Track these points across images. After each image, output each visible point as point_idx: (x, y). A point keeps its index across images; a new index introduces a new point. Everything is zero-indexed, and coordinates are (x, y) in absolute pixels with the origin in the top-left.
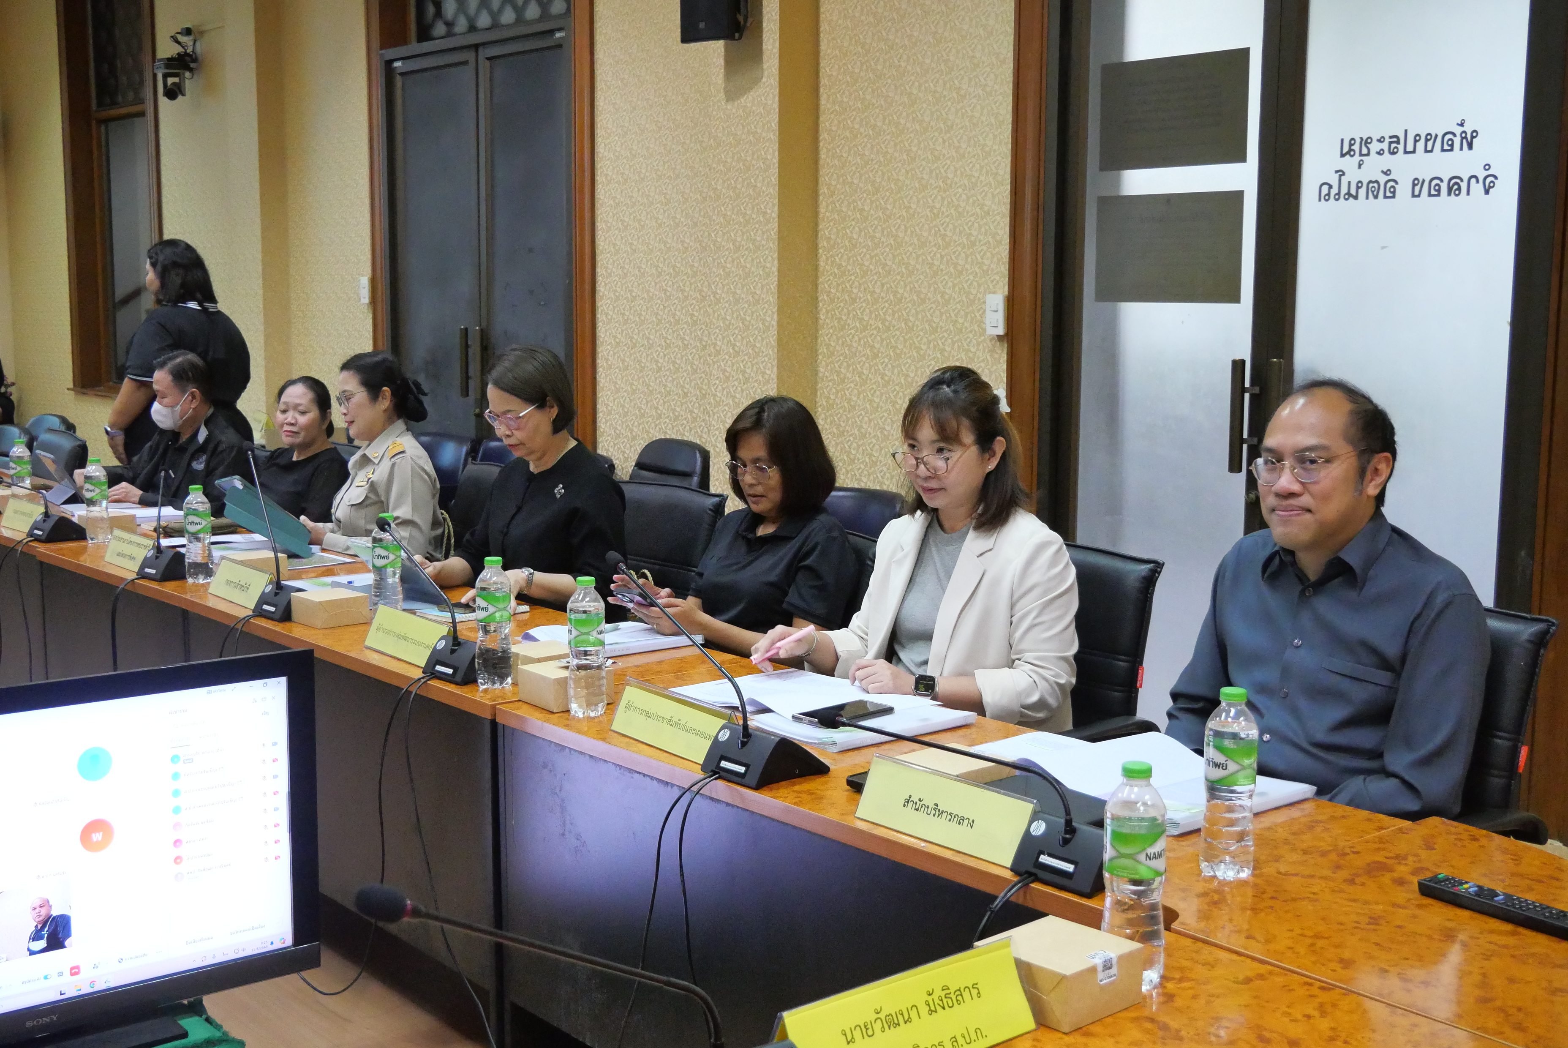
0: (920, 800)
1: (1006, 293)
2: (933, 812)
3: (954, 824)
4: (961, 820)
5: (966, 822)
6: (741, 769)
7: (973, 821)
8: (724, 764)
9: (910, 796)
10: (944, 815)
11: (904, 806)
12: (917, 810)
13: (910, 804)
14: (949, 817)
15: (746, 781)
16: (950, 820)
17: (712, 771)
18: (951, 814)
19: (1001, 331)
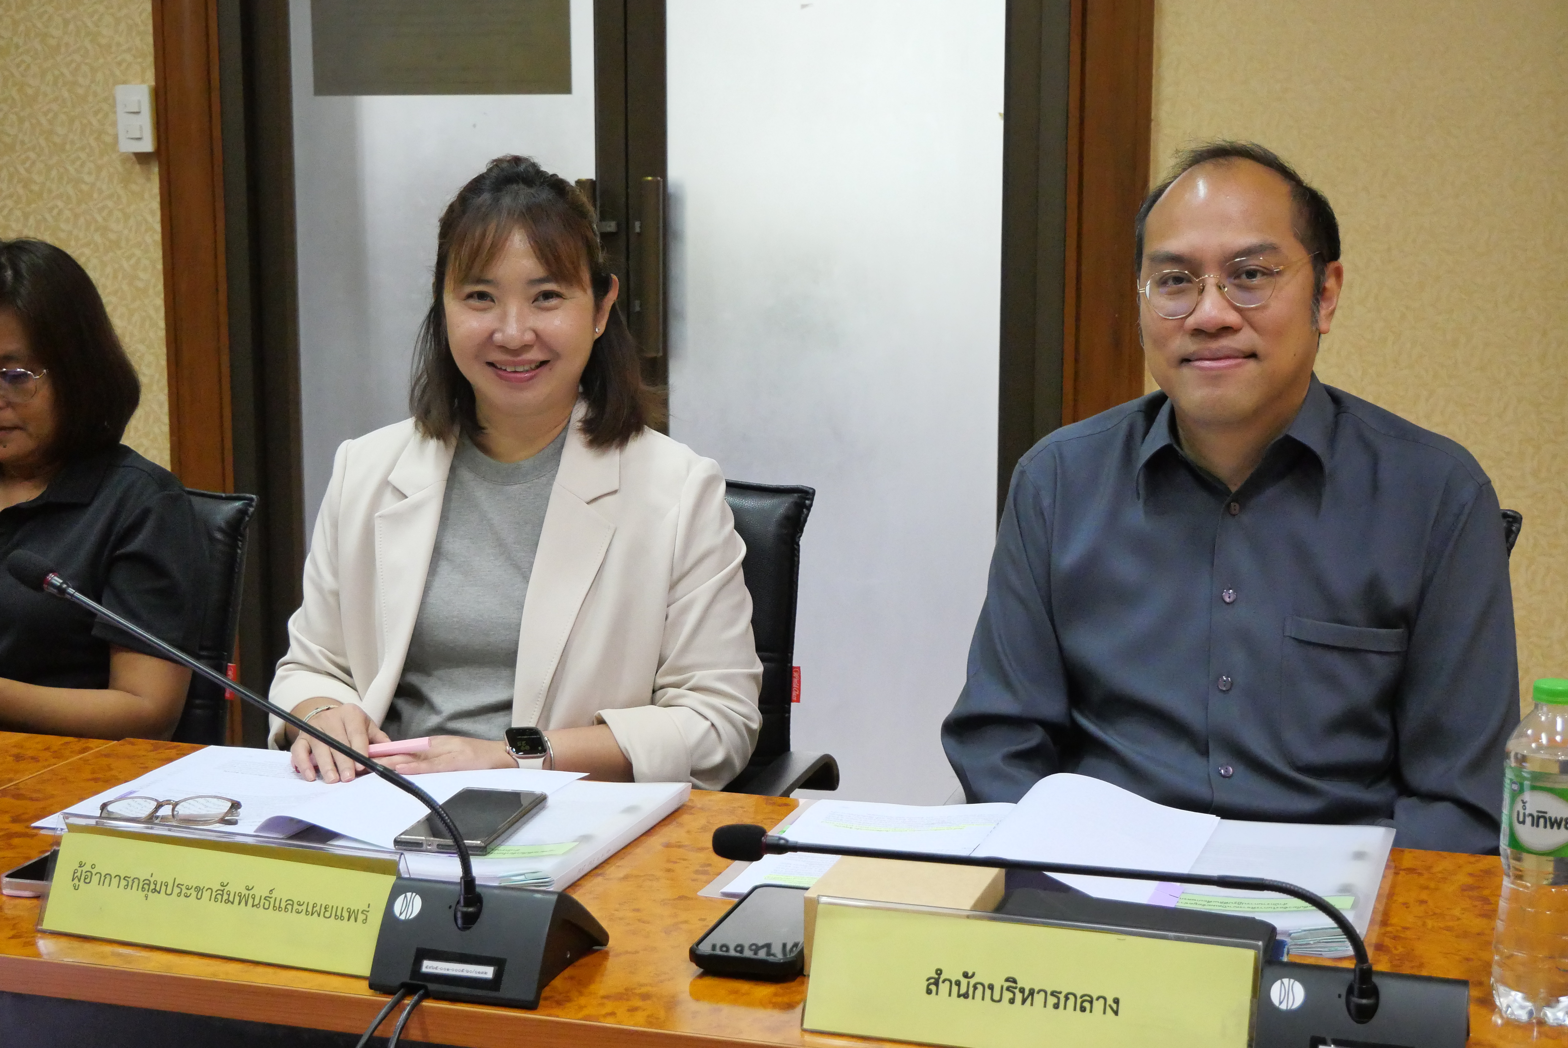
0: (966, 975)
1: (153, 83)
2: (1008, 995)
3: (1069, 1015)
4: (1085, 1003)
5: (1098, 1005)
6: (487, 972)
7: (1116, 1001)
8: (430, 966)
9: (939, 972)
10: (1039, 998)
11: (929, 992)
12: (966, 996)
13: (944, 987)
14: (1052, 1000)
15: (505, 992)
16: (1056, 1006)
17: (403, 985)
18: (1053, 994)
19: (147, 145)
